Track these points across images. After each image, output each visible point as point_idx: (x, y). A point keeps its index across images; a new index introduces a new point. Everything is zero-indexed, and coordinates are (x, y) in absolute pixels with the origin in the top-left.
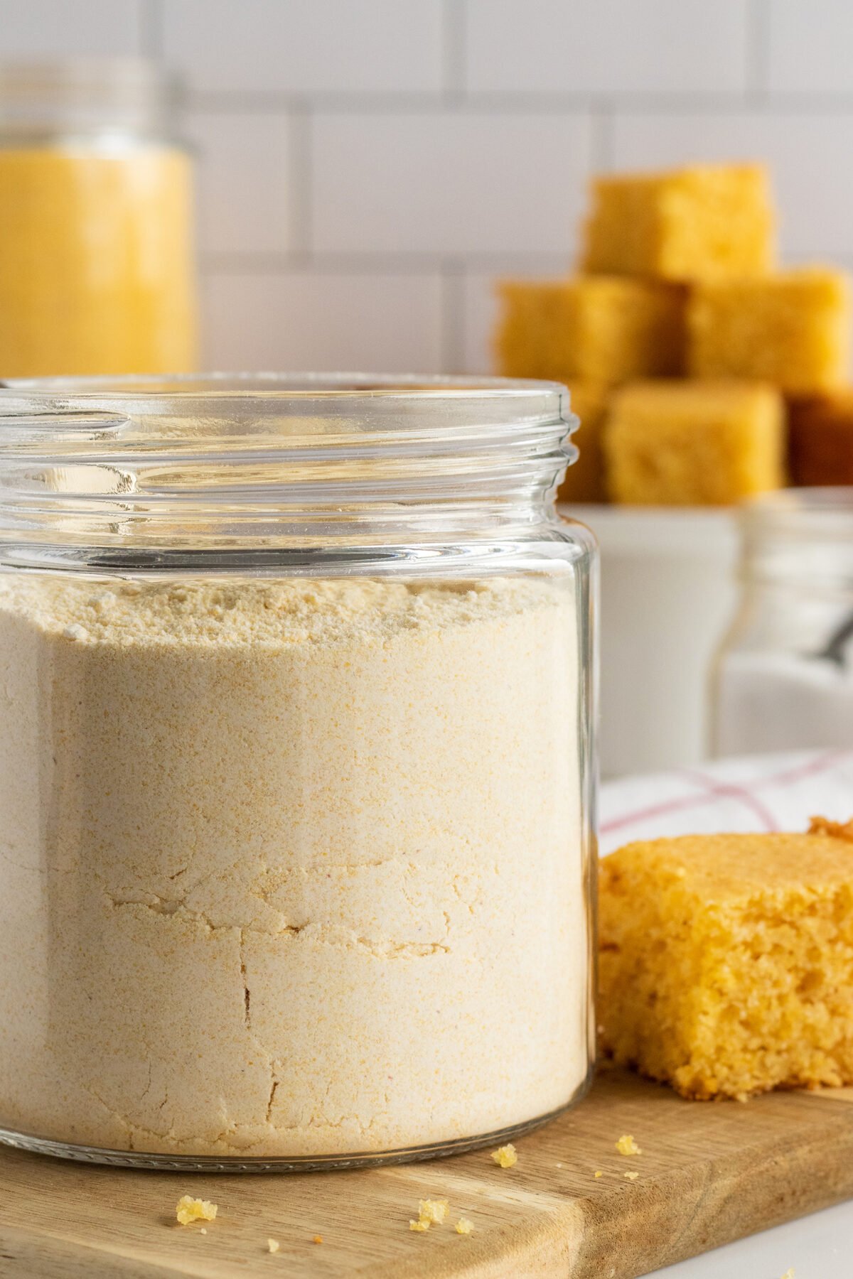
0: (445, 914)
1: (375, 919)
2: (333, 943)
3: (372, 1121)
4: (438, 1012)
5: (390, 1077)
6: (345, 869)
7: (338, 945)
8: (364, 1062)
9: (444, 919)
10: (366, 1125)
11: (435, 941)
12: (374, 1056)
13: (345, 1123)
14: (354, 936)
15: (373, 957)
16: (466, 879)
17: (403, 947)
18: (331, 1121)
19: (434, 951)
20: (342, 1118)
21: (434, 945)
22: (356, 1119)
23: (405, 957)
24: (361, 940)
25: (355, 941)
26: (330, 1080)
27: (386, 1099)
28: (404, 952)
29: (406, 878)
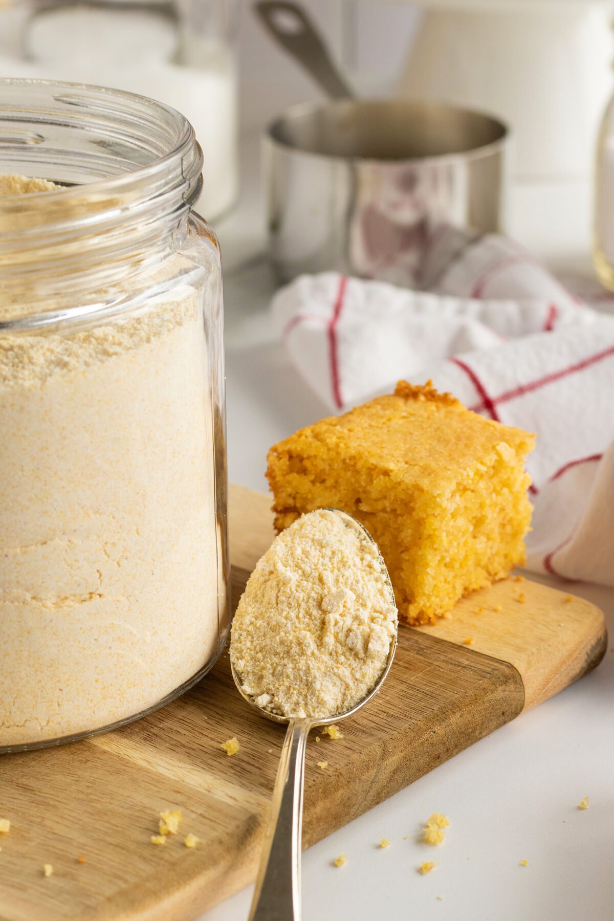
0: (98, 571)
1: (43, 583)
2: (12, 602)
3: (48, 721)
4: (96, 640)
5: (60, 690)
6: (18, 550)
7: (16, 603)
8: (40, 681)
9: (97, 575)
10: (44, 723)
11: (91, 591)
12: (48, 676)
13: (28, 724)
14: (28, 596)
15: (43, 609)
16: (114, 544)
17: (66, 598)
18: (17, 724)
19: (91, 598)
20: (26, 721)
21: (91, 593)
22: (36, 721)
23: (68, 606)
24: (34, 598)
25: (29, 600)
26: (15, 696)
27: (59, 705)
28: (68, 602)
29: (66, 551)
